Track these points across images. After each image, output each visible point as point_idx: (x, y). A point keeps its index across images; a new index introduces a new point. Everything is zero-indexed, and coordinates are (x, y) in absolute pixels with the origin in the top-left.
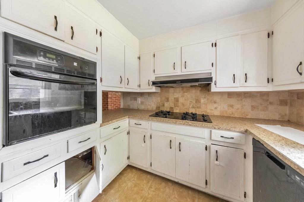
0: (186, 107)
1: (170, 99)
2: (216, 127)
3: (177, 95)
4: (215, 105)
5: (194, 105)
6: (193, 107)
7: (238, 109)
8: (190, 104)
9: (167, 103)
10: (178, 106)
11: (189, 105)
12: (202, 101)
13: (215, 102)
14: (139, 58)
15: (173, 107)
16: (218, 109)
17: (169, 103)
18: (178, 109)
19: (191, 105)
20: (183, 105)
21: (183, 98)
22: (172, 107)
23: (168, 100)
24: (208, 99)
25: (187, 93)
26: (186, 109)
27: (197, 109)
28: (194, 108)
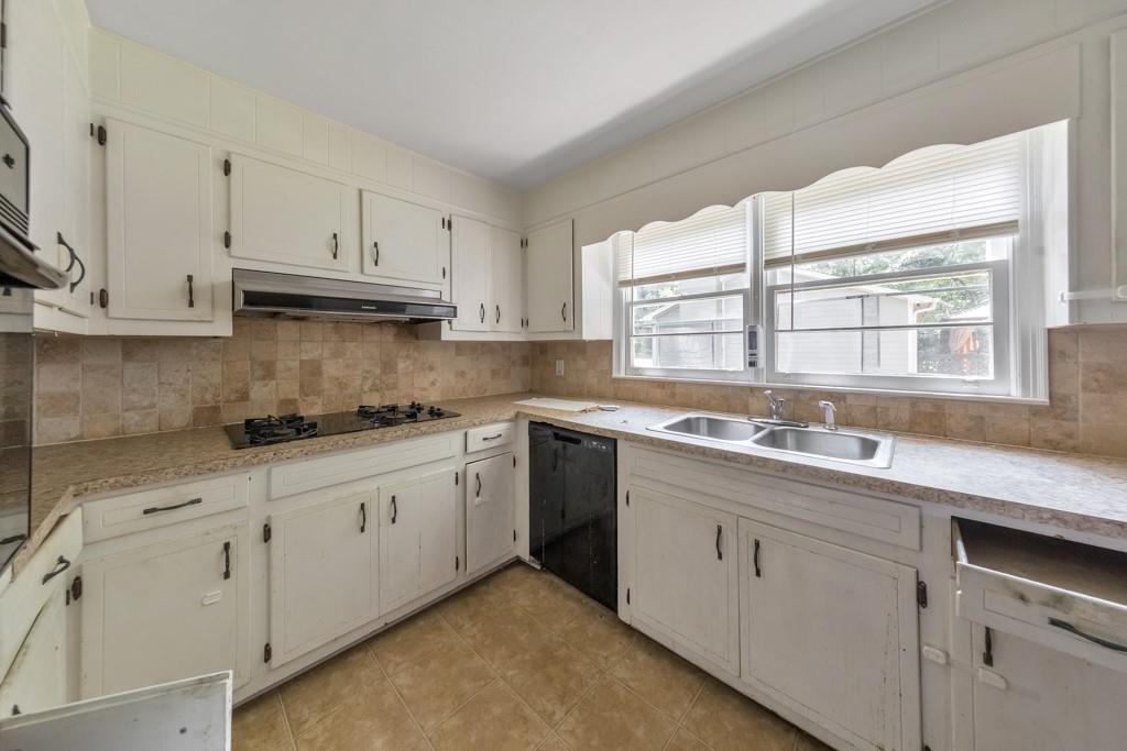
0: (350, 391)
1: (280, 366)
2: (476, 421)
3: (311, 351)
4: (432, 376)
5: (378, 382)
6: (375, 389)
7: (472, 380)
8: (365, 378)
9: (265, 386)
10: (319, 393)
11: (360, 382)
12: (401, 365)
13: (431, 369)
14: (101, 135)
15: (297, 396)
16: (438, 384)
17: (277, 384)
18: (320, 401)
19: (369, 383)
20: (341, 385)
21: (341, 360)
22: (290, 397)
23: (268, 371)
24: (416, 360)
25: (355, 344)
26: (351, 397)
27: (386, 392)
28: (377, 391)
